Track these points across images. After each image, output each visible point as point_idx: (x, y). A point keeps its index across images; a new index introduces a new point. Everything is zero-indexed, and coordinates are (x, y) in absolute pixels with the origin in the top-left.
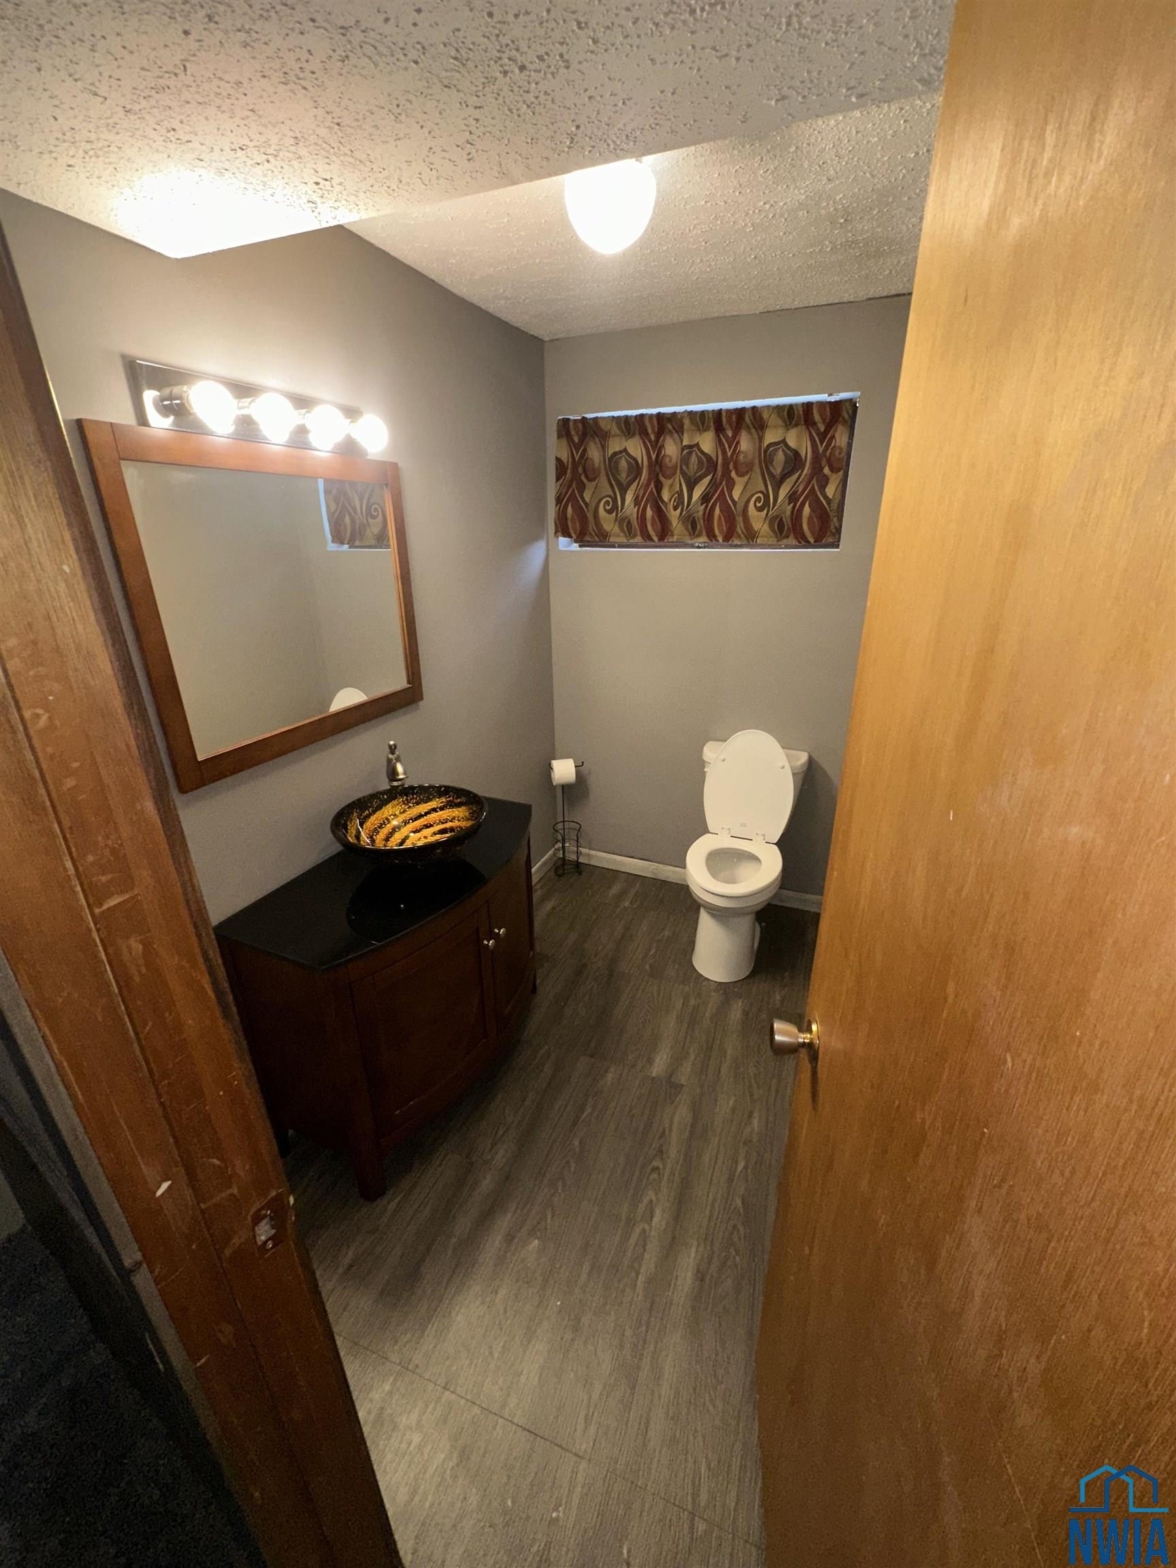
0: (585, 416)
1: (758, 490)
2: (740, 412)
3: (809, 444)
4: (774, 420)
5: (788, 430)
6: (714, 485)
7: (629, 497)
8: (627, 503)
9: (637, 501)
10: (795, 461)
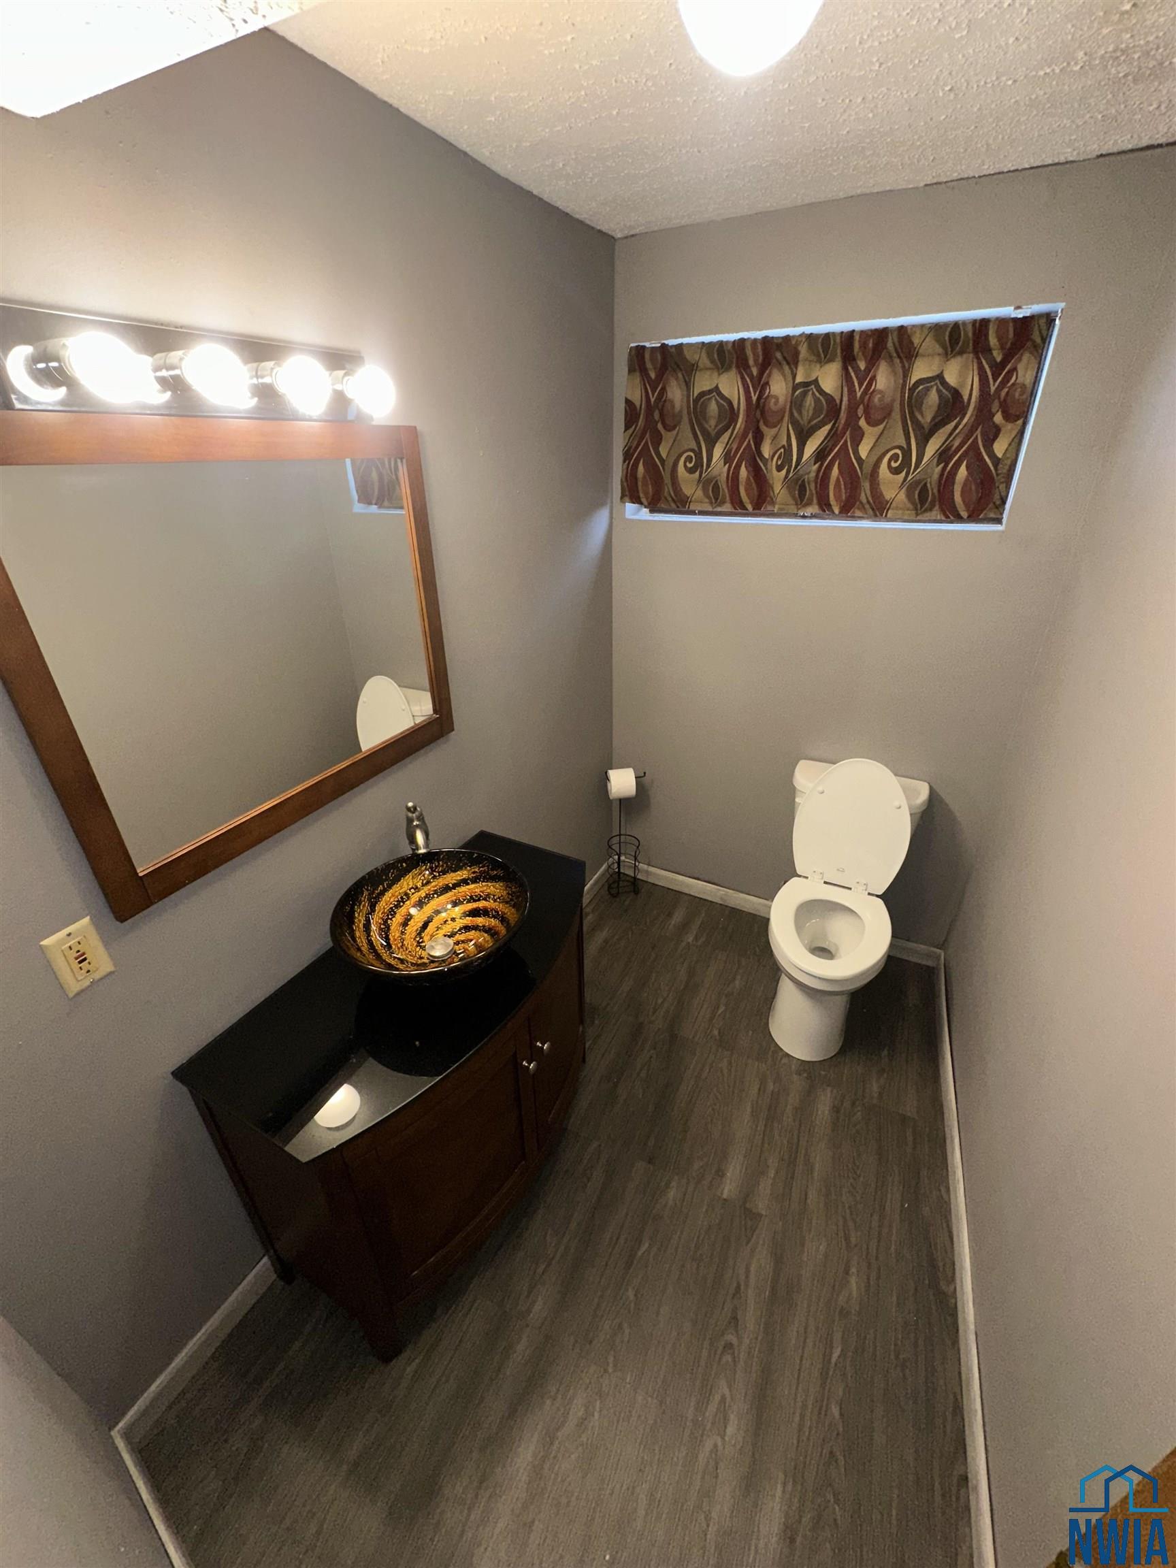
0: (666, 342)
1: (896, 444)
2: (881, 334)
3: (976, 379)
4: (929, 345)
5: (948, 360)
6: (833, 436)
7: (718, 451)
8: (714, 460)
9: (728, 458)
10: (953, 403)
